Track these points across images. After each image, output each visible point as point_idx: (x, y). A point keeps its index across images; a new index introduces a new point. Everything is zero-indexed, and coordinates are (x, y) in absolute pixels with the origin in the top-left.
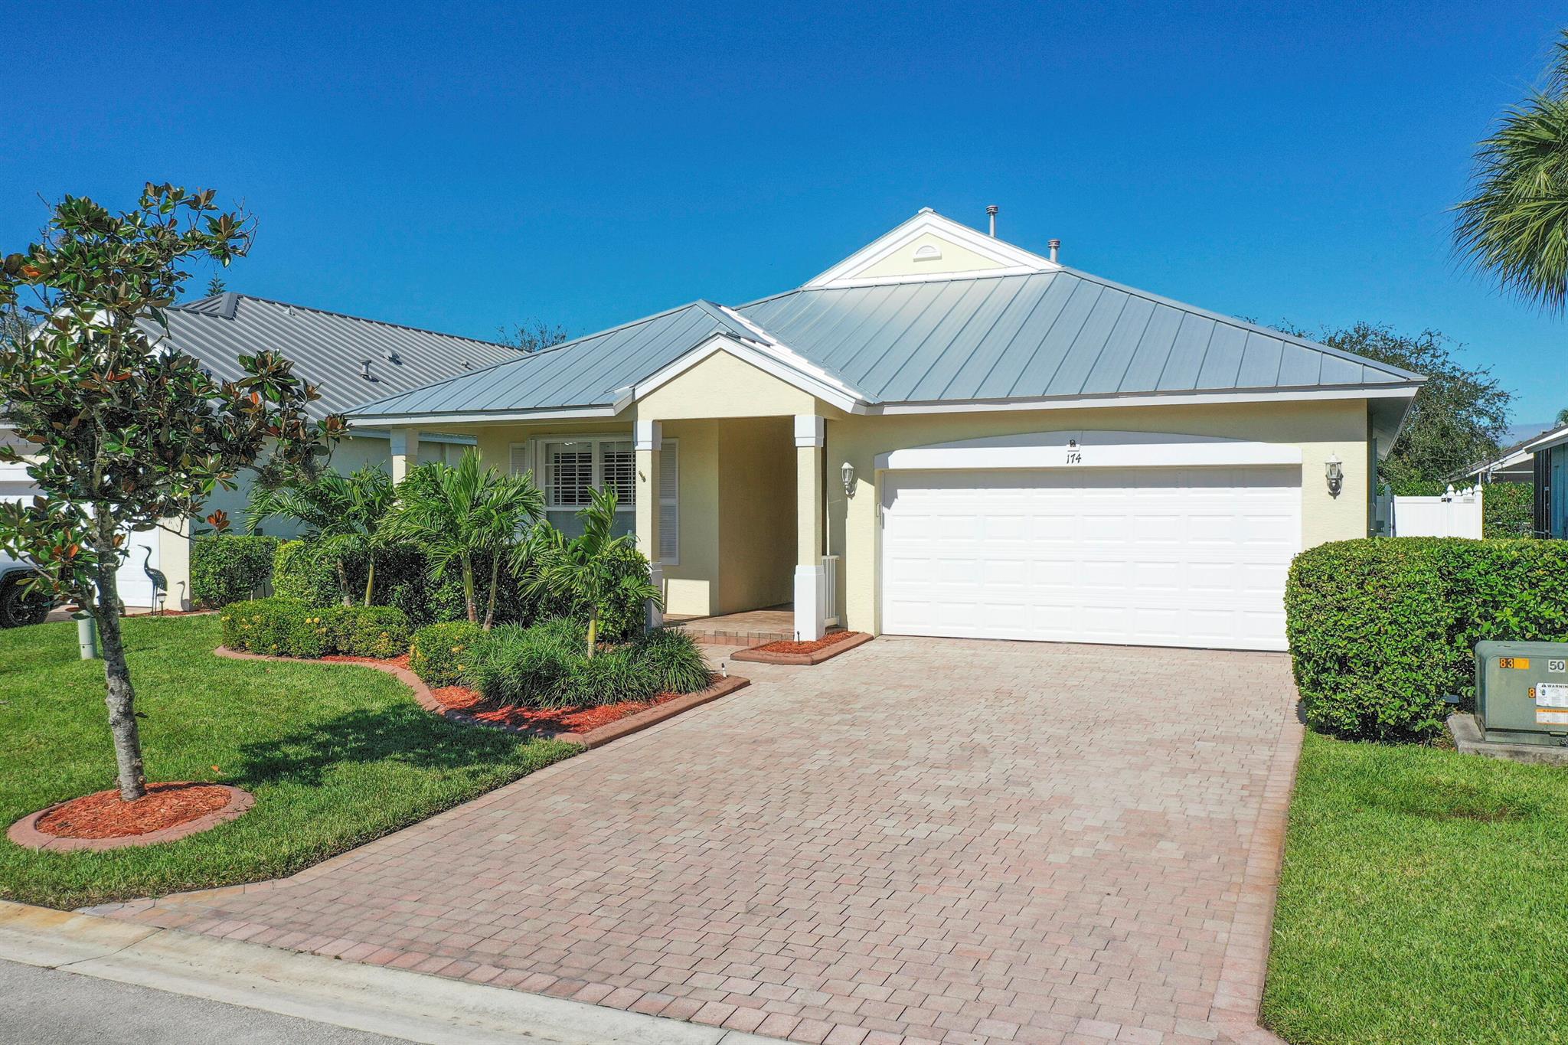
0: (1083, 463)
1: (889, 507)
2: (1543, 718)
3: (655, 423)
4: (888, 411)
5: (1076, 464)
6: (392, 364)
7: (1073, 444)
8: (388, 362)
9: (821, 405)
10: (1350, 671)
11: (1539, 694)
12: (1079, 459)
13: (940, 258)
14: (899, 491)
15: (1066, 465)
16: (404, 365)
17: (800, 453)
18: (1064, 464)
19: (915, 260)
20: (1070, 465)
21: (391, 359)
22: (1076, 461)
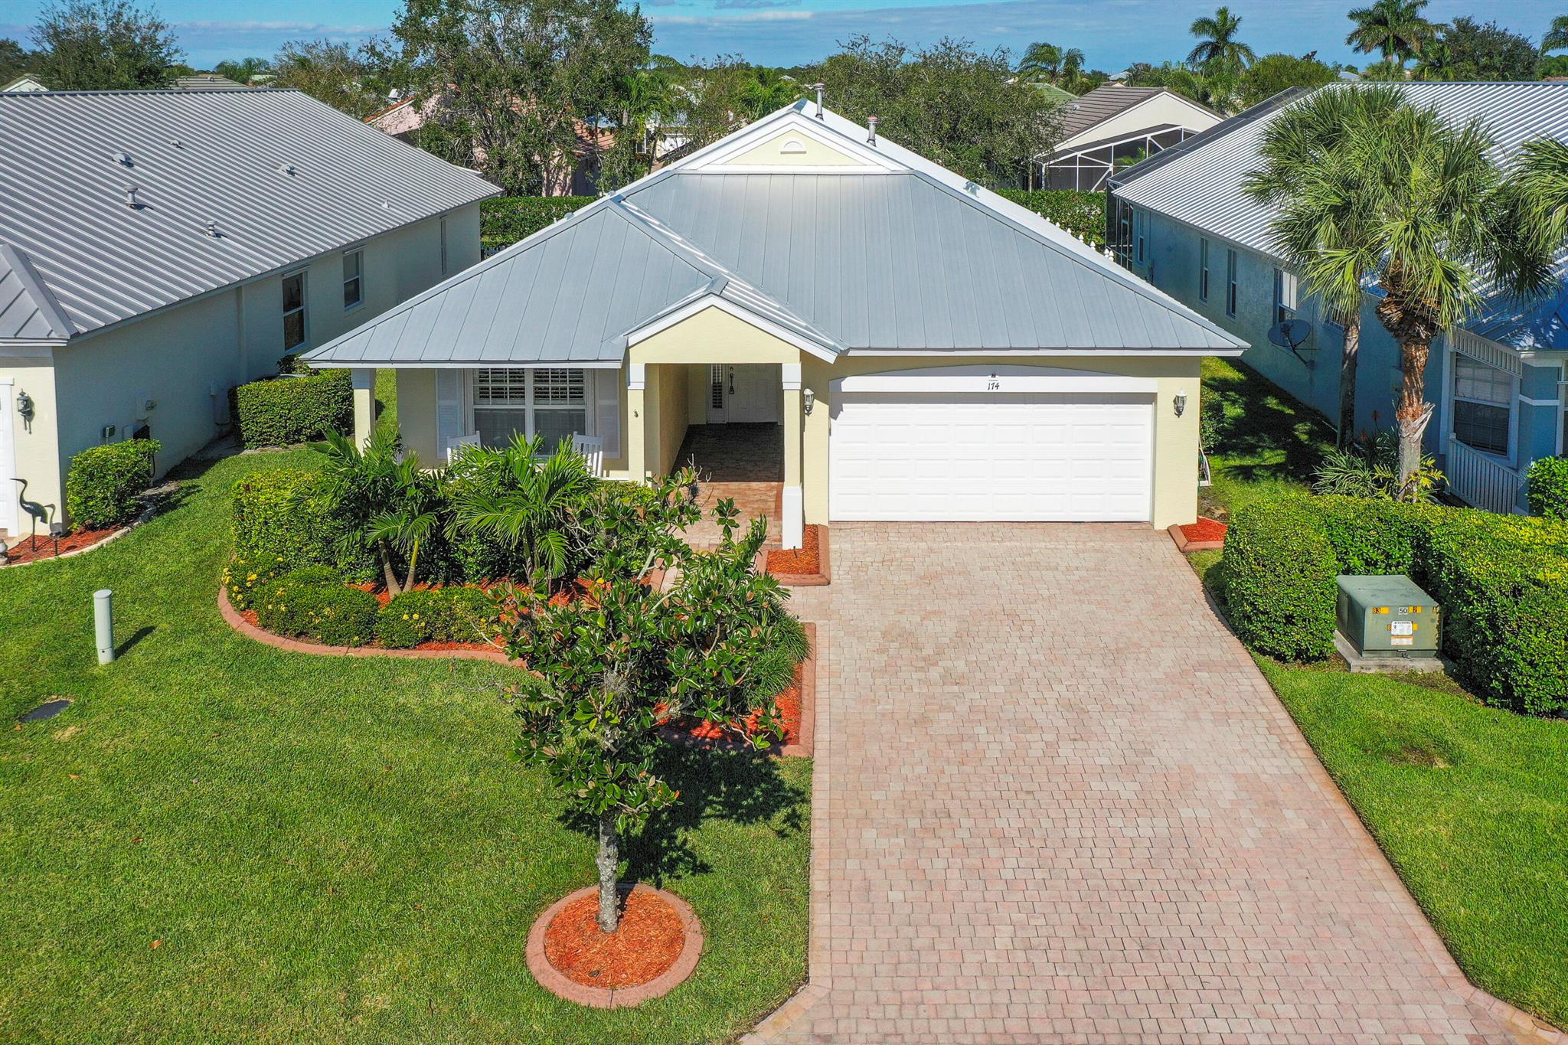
0: (1000, 390)
2: (1395, 642)
5: (995, 390)
6: (124, 168)
7: (994, 376)
11: (1393, 628)
12: (997, 386)
13: (805, 152)
14: (844, 405)
15: (987, 391)
16: (136, 167)
17: (787, 396)
18: (986, 390)
19: (782, 153)
20: (991, 391)
21: (122, 162)
22: (995, 388)
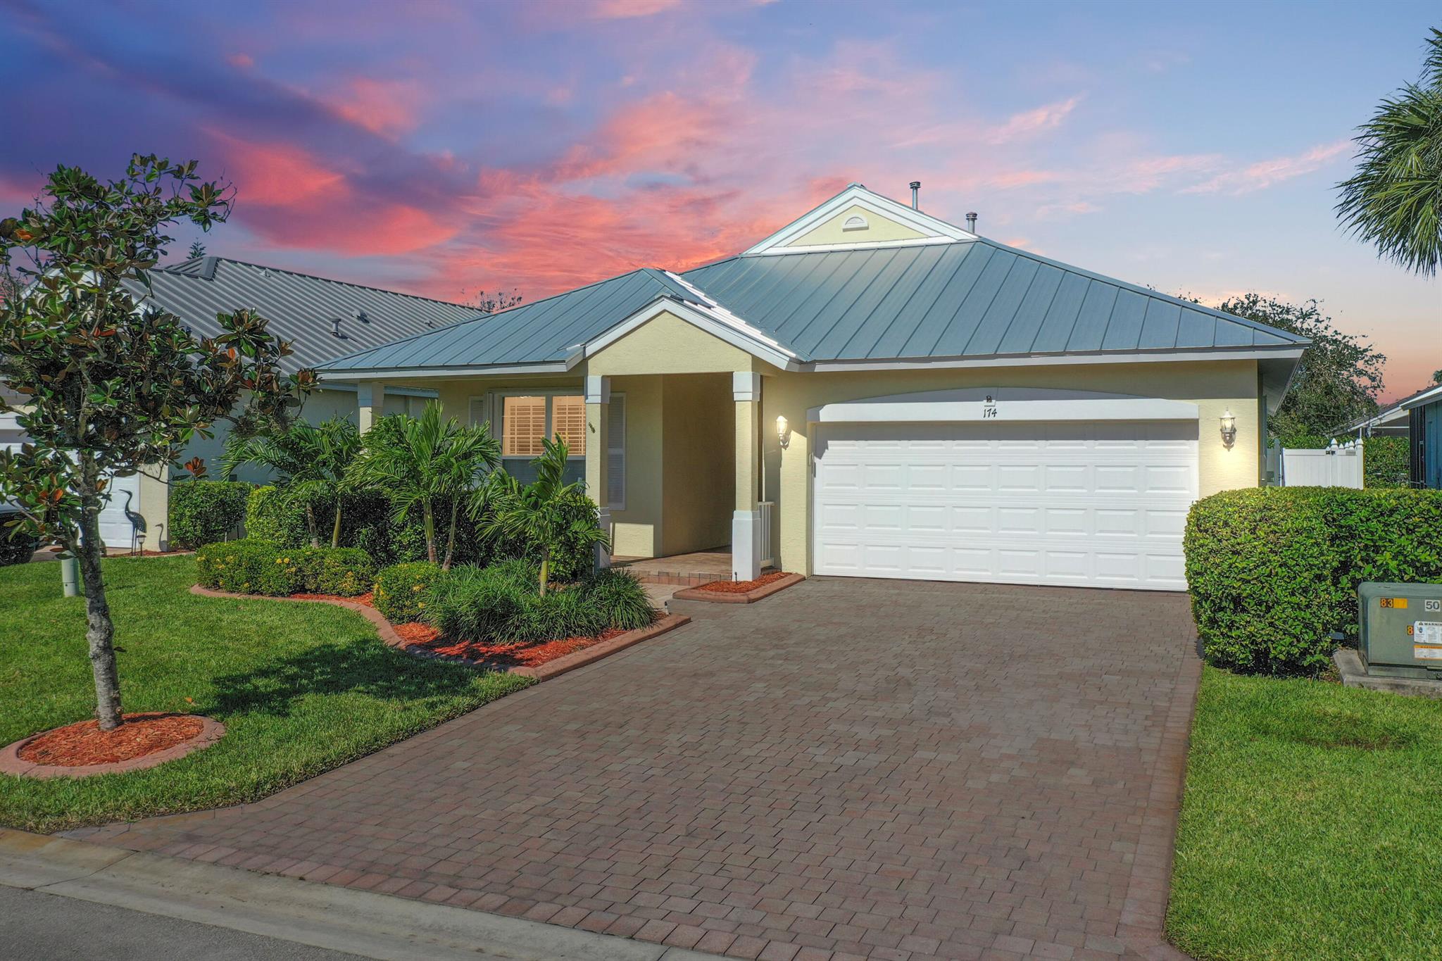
0: (998, 418)
1: (820, 457)
2: (1421, 654)
3: (604, 378)
4: (819, 368)
6: (360, 322)
7: (989, 399)
8: (357, 321)
9: (757, 363)
10: (1244, 610)
11: (1416, 632)
12: (995, 413)
13: (867, 228)
14: (829, 442)
16: (371, 324)
17: (738, 406)
18: (981, 418)
19: (845, 230)
21: (359, 318)
